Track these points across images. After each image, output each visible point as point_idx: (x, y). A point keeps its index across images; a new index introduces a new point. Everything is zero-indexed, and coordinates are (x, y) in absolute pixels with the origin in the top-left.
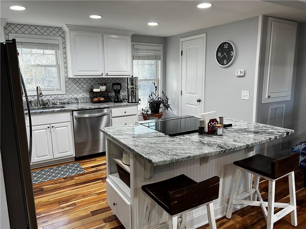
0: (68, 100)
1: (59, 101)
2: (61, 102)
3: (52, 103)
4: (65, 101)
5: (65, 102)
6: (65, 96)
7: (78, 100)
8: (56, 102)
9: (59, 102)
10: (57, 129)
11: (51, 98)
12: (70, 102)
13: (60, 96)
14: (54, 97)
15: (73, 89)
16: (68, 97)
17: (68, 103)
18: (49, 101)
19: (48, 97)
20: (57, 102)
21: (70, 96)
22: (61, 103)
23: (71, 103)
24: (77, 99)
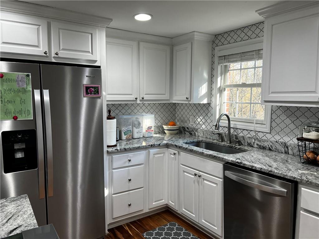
0: (271, 144)
1: (257, 142)
2: (259, 144)
3: (248, 143)
4: (266, 144)
5: (266, 146)
6: (269, 136)
7: (287, 147)
8: (252, 143)
9: (257, 144)
10: (205, 182)
11: (249, 135)
12: (273, 148)
13: (260, 135)
14: (253, 134)
15: (282, 125)
16: (273, 139)
17: (270, 150)
18: (244, 139)
19: (245, 133)
20: (254, 143)
21: (277, 138)
22: (260, 146)
23: (274, 150)
24: (285, 146)
